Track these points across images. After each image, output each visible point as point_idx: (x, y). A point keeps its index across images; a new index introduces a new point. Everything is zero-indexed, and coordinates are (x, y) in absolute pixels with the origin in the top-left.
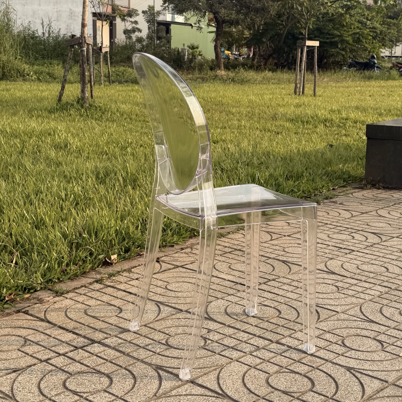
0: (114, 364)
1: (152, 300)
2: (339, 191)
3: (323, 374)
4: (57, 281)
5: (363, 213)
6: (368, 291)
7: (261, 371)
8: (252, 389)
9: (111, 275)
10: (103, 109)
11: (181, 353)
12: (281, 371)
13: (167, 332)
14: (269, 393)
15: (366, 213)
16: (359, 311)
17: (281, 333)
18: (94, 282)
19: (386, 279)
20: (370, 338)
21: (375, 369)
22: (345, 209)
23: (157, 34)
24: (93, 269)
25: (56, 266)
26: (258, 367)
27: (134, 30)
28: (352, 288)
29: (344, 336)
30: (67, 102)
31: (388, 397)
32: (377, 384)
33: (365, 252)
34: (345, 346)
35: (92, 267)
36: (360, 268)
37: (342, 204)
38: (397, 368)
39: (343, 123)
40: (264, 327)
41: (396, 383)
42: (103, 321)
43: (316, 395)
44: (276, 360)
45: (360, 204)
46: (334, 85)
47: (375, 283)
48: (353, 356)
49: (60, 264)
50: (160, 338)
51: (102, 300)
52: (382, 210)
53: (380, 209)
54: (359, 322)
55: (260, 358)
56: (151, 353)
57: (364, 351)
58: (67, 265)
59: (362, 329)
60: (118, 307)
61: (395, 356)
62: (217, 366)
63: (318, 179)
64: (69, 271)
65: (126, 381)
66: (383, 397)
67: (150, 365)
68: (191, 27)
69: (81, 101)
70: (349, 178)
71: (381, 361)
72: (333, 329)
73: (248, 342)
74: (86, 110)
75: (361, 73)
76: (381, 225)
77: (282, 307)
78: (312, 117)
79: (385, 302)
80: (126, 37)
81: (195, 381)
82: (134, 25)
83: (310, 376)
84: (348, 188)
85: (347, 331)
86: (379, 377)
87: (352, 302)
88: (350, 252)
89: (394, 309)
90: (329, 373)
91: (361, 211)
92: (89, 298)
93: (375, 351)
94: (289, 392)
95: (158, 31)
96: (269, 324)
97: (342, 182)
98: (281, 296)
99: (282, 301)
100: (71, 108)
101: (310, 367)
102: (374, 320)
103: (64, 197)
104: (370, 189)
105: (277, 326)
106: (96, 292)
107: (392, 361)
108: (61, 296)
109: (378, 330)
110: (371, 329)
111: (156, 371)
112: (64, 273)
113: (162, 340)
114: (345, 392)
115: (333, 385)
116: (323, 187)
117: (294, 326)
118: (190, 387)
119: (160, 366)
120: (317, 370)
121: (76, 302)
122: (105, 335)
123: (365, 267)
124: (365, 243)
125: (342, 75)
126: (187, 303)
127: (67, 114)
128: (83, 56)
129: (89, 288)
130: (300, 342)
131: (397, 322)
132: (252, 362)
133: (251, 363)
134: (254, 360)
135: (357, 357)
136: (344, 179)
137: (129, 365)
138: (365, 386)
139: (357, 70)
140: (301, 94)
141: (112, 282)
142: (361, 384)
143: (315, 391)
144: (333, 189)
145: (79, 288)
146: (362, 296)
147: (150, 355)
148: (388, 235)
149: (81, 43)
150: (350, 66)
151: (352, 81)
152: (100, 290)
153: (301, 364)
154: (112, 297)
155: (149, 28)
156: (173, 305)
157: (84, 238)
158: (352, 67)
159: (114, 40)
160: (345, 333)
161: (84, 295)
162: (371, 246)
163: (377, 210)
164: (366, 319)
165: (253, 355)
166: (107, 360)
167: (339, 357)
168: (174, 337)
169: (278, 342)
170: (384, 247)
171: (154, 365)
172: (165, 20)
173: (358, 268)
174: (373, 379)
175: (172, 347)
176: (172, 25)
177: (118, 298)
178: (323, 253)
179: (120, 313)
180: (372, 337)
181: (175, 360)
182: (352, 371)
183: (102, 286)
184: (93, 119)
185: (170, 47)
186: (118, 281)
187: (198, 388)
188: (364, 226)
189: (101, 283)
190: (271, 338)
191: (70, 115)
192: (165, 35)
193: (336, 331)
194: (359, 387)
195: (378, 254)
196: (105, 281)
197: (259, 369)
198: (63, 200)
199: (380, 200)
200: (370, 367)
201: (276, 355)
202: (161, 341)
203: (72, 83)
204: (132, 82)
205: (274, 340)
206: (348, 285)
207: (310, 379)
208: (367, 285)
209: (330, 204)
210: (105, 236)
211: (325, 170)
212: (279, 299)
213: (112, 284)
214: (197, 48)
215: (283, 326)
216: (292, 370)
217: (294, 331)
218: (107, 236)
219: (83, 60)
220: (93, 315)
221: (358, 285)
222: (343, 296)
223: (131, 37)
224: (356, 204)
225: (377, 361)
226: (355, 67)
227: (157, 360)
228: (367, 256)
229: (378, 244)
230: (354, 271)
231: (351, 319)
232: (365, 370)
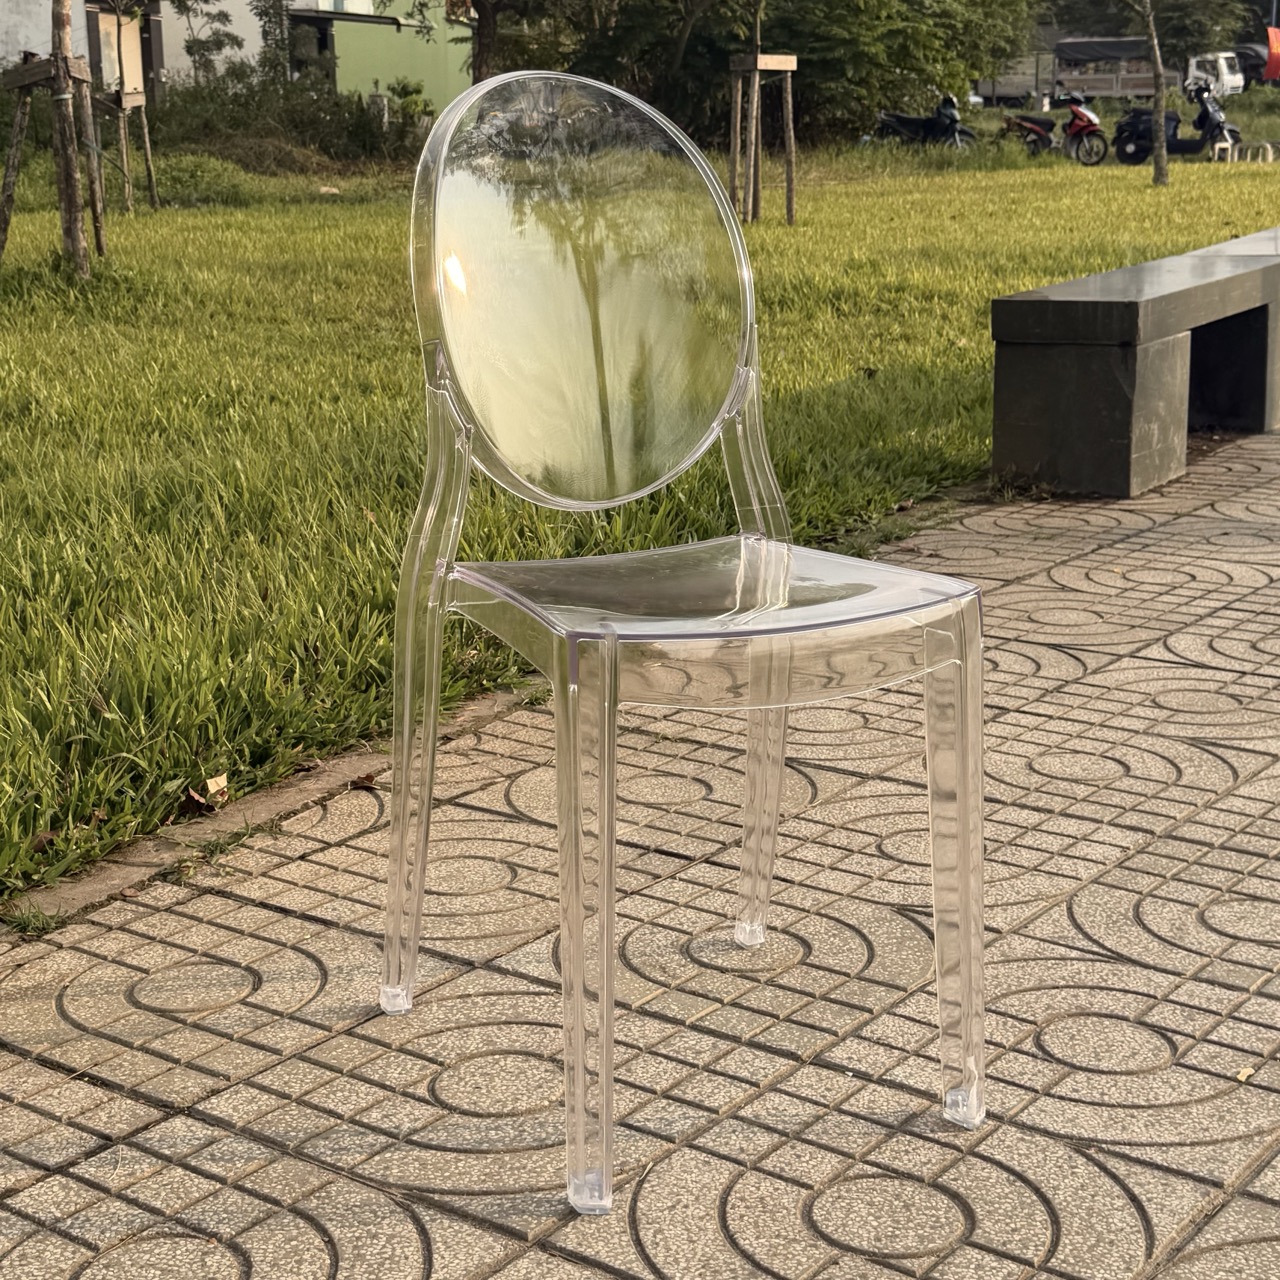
0: (251, 1193)
1: (363, 932)
2: (919, 514)
3: (996, 1173)
4: (20, 884)
5: (1007, 583)
6: (1082, 849)
7: (780, 1177)
8: (761, 1256)
9: (211, 850)
10: (140, 286)
11: (488, 1129)
12: (851, 1173)
13: (430, 1053)
14: (824, 1268)
15: (1018, 580)
16: (1066, 922)
17: (824, 1025)
18: (152, 879)
19: (1129, 801)
20: (1125, 1019)
21: (1168, 1138)
22: (951, 570)
23: (291, 53)
24: (147, 831)
25: (16, 830)
26: (768, 1164)
27: (218, 42)
28: (1028, 840)
29: (1040, 1019)
30: (20, 270)
31: (1236, 1244)
32: (1187, 1200)
33: (1041, 711)
34: (1049, 1057)
35: (144, 823)
36: (1037, 767)
37: (937, 556)
38: (1242, 1128)
39: (890, 303)
40: (763, 1007)
41: (1250, 1189)
42: (196, 1026)
43: (989, 1258)
44: (825, 1132)
45: (994, 554)
46: (841, 189)
47: (1098, 817)
48: (1083, 1094)
49: (28, 821)
50: (407, 1078)
51: (185, 943)
52: (1066, 570)
53: (1057, 565)
54: (1077, 965)
55: (769, 1129)
56: (383, 1139)
57: (1116, 1073)
58: (56, 823)
59: (1092, 988)
60: (248, 969)
61: (1223, 1085)
62: (622, 1172)
63: (851, 481)
64: (62, 846)
65: (300, 1262)
66: (1219, 1247)
67: (382, 1186)
68: (394, 27)
69: (65, 263)
70: (942, 470)
71: (1182, 1104)
72: (998, 997)
73: (718, 1068)
74: (82, 291)
75: (917, 152)
76: (1073, 617)
77: (813, 928)
78: (794, 288)
79: (1145, 883)
80: (194, 62)
81: (552, 1239)
82: (217, 25)
83: (954, 1186)
84: (945, 504)
85: (1045, 1000)
86: (1190, 1170)
87: (1040, 893)
88: (996, 716)
89: (1180, 907)
90: (1018, 1169)
91: (1001, 577)
92: (141, 941)
93: (1152, 1071)
94: (892, 1256)
95: (294, 42)
96: (780, 993)
97: (925, 485)
98: (801, 884)
99: (807, 904)
100: (34, 289)
101: (947, 1150)
102: (1125, 952)
103: (28, 582)
104: (1012, 502)
105: (806, 999)
106: (165, 915)
107: (1218, 1102)
108: (39, 938)
109: (1145, 990)
110: (1122, 986)
111: (407, 1209)
112: (45, 852)
113: (415, 1083)
114: (1086, 1240)
115: (1041, 1214)
116: (869, 502)
117: (864, 994)
118: (539, 1264)
119: (419, 1189)
120: (974, 1160)
121: (96, 961)
122: (210, 1082)
123: (1052, 764)
124: (1037, 683)
125: (862, 159)
126: (485, 937)
127: (21, 308)
128: (63, 118)
129: (138, 904)
130: (897, 1052)
131: (1201, 954)
132: (744, 1146)
133: (742, 1150)
134: (748, 1139)
135: (1097, 1097)
136: (929, 474)
137: (307, 1196)
138: (1150, 1209)
139: (903, 142)
140: (750, 218)
141: (217, 875)
142: (1134, 1199)
143: (982, 1241)
144: (901, 509)
145: (102, 905)
146: (1066, 865)
147: (377, 1148)
148: (1101, 649)
149: (55, 79)
150: (884, 131)
151: (893, 175)
152: (177, 908)
153: (914, 1140)
154: (223, 932)
155: (265, 34)
156: (439, 946)
157: (107, 724)
158: (888, 134)
159: (158, 74)
160: (1038, 1006)
161: (122, 929)
162: (1058, 690)
163: (1048, 570)
164: (1095, 949)
165: (742, 1119)
166: (222, 1181)
167: (1039, 1103)
168: (455, 1067)
169: (819, 1062)
170: (1097, 692)
171: (398, 1186)
172: (314, 7)
173: (1031, 768)
174: (1172, 1179)
175: (452, 1109)
176: (336, 23)
177: (242, 932)
178: (910, 726)
179: (255, 989)
180: (1131, 1017)
181: (472, 1160)
182: (1092, 1151)
183: (182, 893)
184: (107, 318)
185: (332, 91)
186: (237, 870)
187: (568, 1266)
188: (1020, 625)
189: (177, 883)
190: (793, 1048)
191: (33, 309)
192: (315, 54)
193: (1007, 1001)
194: (1131, 1215)
195: (1084, 716)
196: (192, 872)
197: (770, 1174)
198: (26, 595)
199: (1051, 538)
200: (1152, 1131)
201: (822, 1111)
202: (410, 1090)
203: (31, 210)
204: (225, 202)
205: (805, 1053)
206: (1011, 832)
207: (954, 1196)
208: (1072, 827)
209: (899, 557)
210: (182, 712)
211: (867, 450)
212: (796, 896)
213: (216, 882)
214: (418, 91)
215: (825, 998)
216: (886, 1168)
217: (867, 1015)
218: (189, 713)
219: (63, 133)
220: (157, 1004)
221: (1044, 827)
222: (1004, 871)
223: (211, 61)
224: (979, 553)
225: (1167, 1106)
226: (896, 133)
227: (404, 1166)
228: (1052, 725)
229: (1076, 681)
230: (1023, 779)
231: (1048, 954)
232: (1136, 1144)
